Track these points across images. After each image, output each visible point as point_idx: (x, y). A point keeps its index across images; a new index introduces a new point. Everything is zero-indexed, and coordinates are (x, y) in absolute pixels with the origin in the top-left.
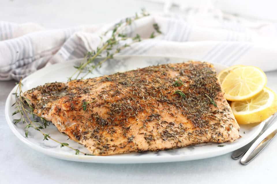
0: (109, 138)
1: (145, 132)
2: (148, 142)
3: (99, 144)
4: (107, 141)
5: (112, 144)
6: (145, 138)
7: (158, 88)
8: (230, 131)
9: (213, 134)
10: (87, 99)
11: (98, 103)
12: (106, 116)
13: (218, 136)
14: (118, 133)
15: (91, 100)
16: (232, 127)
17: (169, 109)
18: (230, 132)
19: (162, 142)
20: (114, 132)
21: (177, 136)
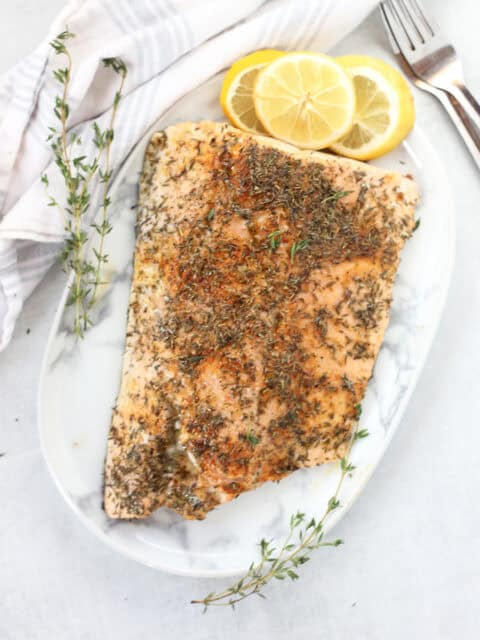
0: (324, 419)
1: (344, 352)
2: (367, 357)
3: (328, 442)
4: (328, 425)
5: (338, 419)
6: (357, 357)
10: (240, 429)
11: (255, 412)
12: (283, 407)
14: (323, 400)
15: (245, 422)
17: (316, 284)
19: (376, 332)
20: (317, 404)
21: (377, 300)
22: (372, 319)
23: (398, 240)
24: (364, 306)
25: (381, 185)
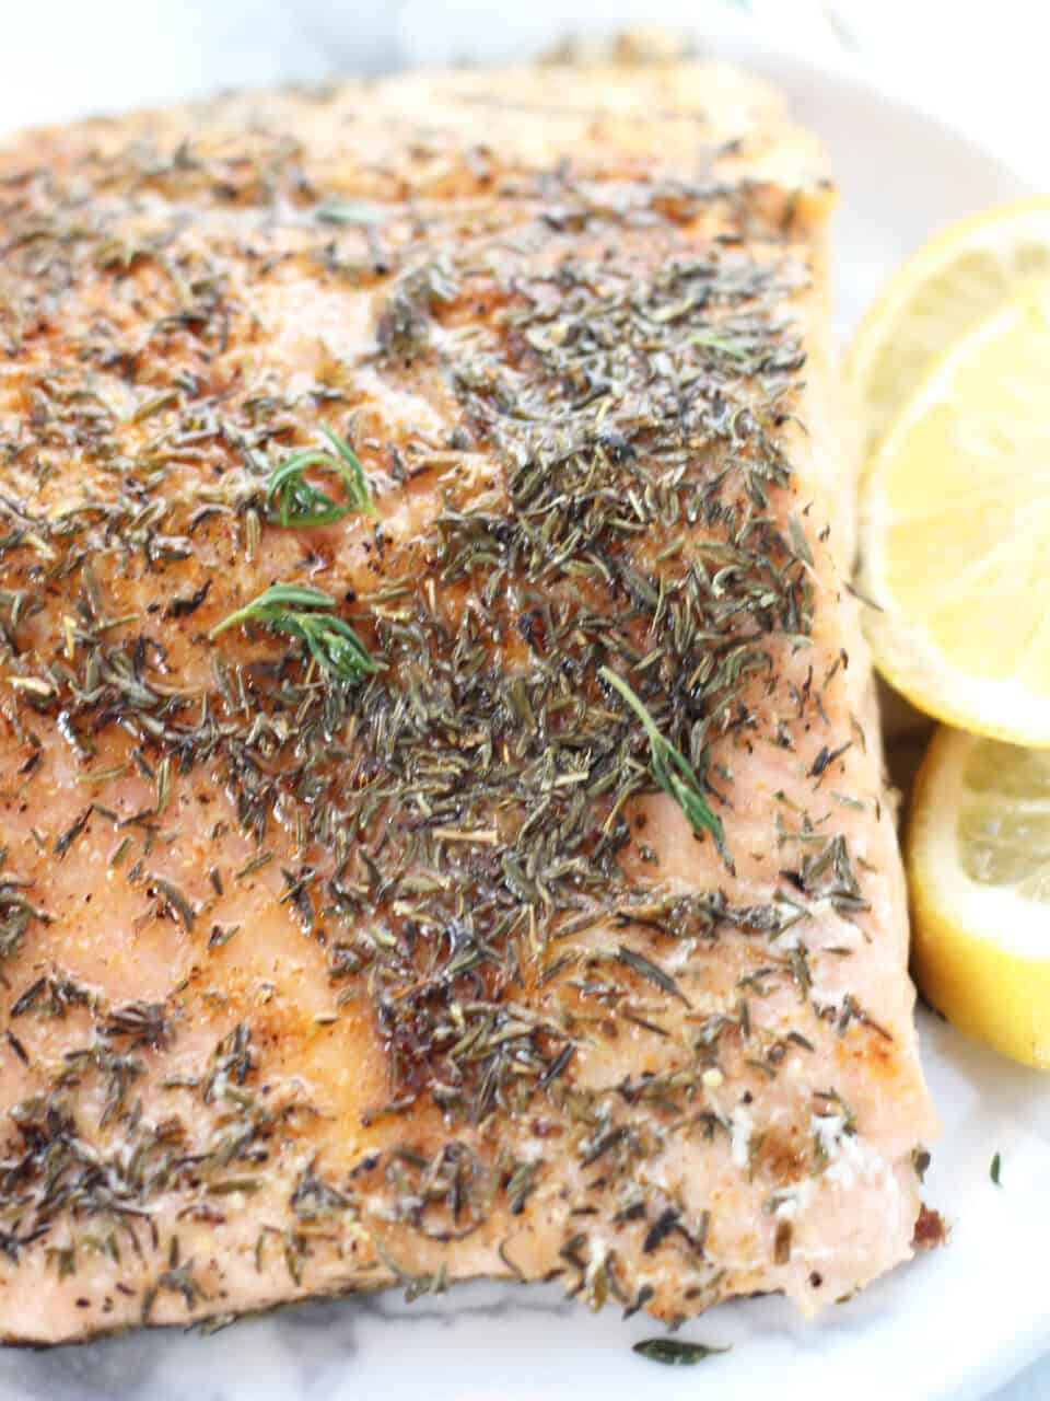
7: (62, 541)
8: (805, 1188)
9: (589, 1211)
13: (651, 1244)
16: (849, 1129)
18: (799, 1200)
21: (163, 1207)
22: (46, 1216)
23: (549, 1219)
24: (108, 1146)
25: (826, 1014)
